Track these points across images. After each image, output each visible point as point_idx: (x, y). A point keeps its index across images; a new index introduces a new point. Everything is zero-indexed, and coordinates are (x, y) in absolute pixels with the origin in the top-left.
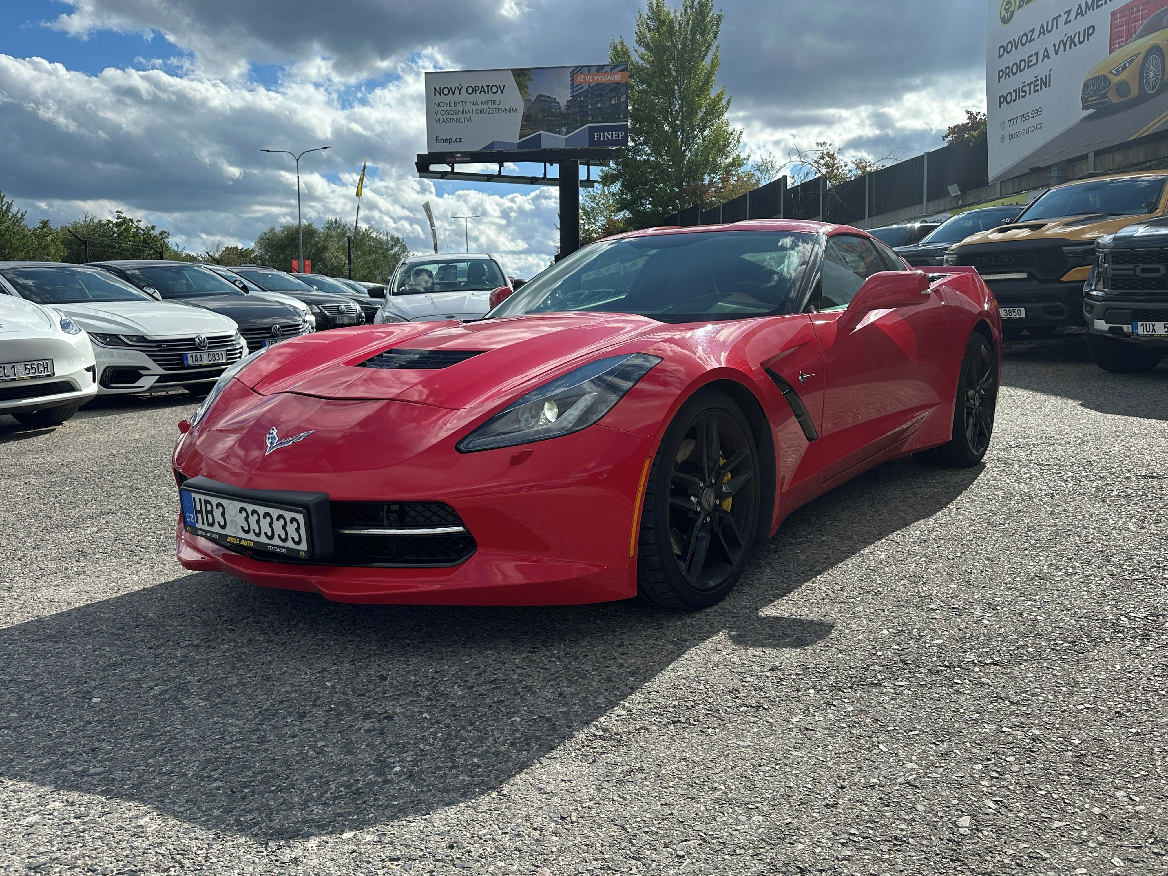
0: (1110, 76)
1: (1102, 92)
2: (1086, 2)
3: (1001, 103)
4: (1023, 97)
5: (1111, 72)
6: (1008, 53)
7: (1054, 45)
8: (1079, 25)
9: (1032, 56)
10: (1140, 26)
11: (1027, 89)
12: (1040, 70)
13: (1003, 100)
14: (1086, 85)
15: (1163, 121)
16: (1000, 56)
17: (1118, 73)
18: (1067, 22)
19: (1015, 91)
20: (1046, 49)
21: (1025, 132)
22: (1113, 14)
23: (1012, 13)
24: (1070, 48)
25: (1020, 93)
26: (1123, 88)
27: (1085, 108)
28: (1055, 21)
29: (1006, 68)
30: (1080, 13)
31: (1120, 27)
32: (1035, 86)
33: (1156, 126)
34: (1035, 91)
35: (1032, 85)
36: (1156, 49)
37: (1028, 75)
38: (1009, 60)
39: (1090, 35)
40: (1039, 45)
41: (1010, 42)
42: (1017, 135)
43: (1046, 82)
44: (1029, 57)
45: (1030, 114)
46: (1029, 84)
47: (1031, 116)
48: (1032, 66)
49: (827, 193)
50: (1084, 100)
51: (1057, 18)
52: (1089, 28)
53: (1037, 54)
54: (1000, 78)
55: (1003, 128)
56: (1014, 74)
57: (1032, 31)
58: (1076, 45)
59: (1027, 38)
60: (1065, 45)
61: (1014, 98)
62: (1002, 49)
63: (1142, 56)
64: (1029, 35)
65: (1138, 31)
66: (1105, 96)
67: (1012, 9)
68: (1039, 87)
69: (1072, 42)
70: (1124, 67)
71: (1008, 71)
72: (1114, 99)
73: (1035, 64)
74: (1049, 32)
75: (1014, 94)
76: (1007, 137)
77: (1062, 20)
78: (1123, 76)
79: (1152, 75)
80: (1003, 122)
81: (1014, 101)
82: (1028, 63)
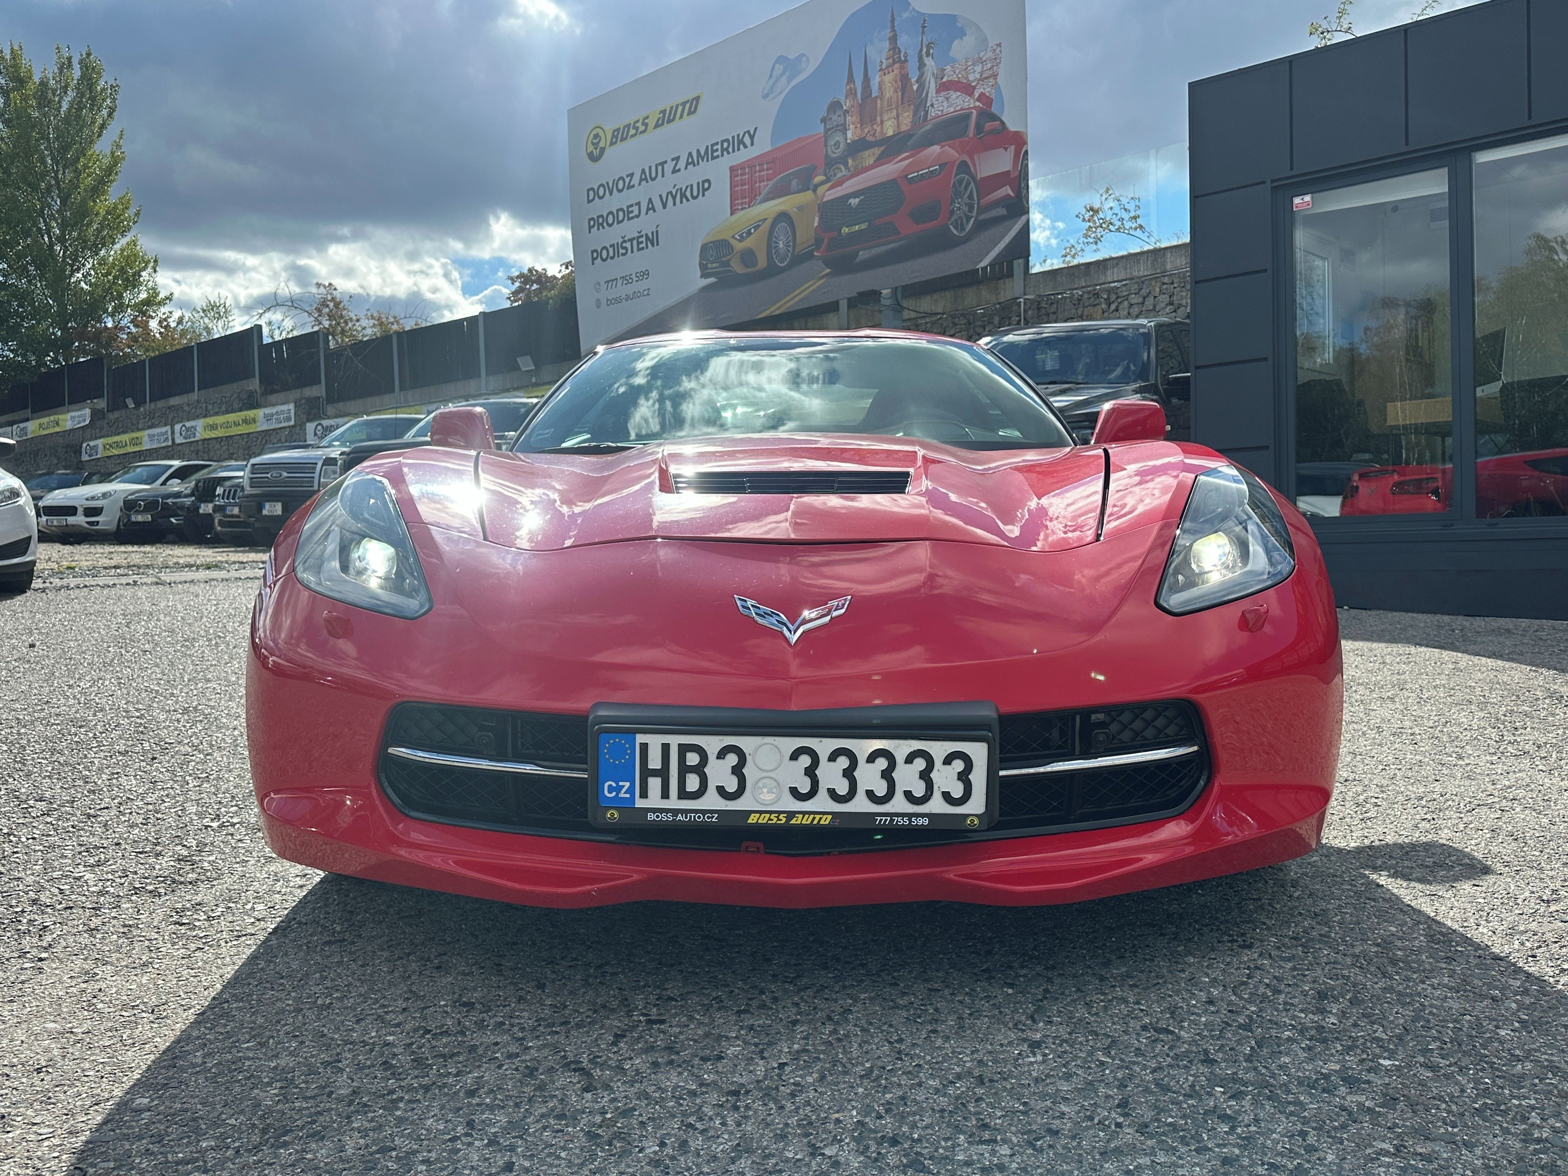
0: (732, 241)
1: (724, 259)
2: (698, 151)
3: (594, 259)
4: (623, 255)
5: (733, 237)
6: (601, 198)
7: (661, 196)
8: (692, 176)
9: (632, 206)
10: (766, 187)
11: (628, 245)
12: (644, 224)
13: (596, 255)
14: (704, 248)
15: (797, 299)
16: (589, 201)
17: (742, 239)
18: (675, 171)
19: (612, 246)
20: (650, 200)
21: (628, 298)
22: (732, 169)
23: (603, 150)
24: (681, 202)
25: (619, 249)
26: (748, 257)
27: (704, 275)
28: (660, 168)
29: (598, 217)
30: (690, 163)
31: (742, 185)
32: (639, 243)
33: (789, 304)
34: (639, 249)
35: (635, 242)
36: (783, 216)
37: (629, 229)
38: (601, 207)
39: (704, 190)
40: (640, 193)
41: (602, 185)
42: (618, 300)
43: (653, 240)
44: (628, 207)
45: (633, 277)
46: (631, 240)
47: (635, 279)
48: (633, 218)
49: (331, 355)
50: (703, 267)
51: (663, 164)
52: (704, 182)
53: (638, 204)
54: (590, 227)
55: (598, 291)
56: (610, 225)
57: (631, 175)
58: (688, 200)
59: (624, 184)
60: (674, 198)
61: (611, 254)
62: (591, 193)
63: (768, 223)
64: (627, 180)
65: (764, 192)
66: (727, 264)
67: (602, 144)
68: (644, 245)
69: (683, 195)
70: (749, 233)
71: (601, 220)
72: (737, 267)
73: (637, 216)
74: (653, 179)
75: (611, 250)
76: (604, 302)
77: (669, 167)
78: (748, 243)
79: (781, 246)
80: (599, 283)
81: (612, 258)
82: (627, 214)
